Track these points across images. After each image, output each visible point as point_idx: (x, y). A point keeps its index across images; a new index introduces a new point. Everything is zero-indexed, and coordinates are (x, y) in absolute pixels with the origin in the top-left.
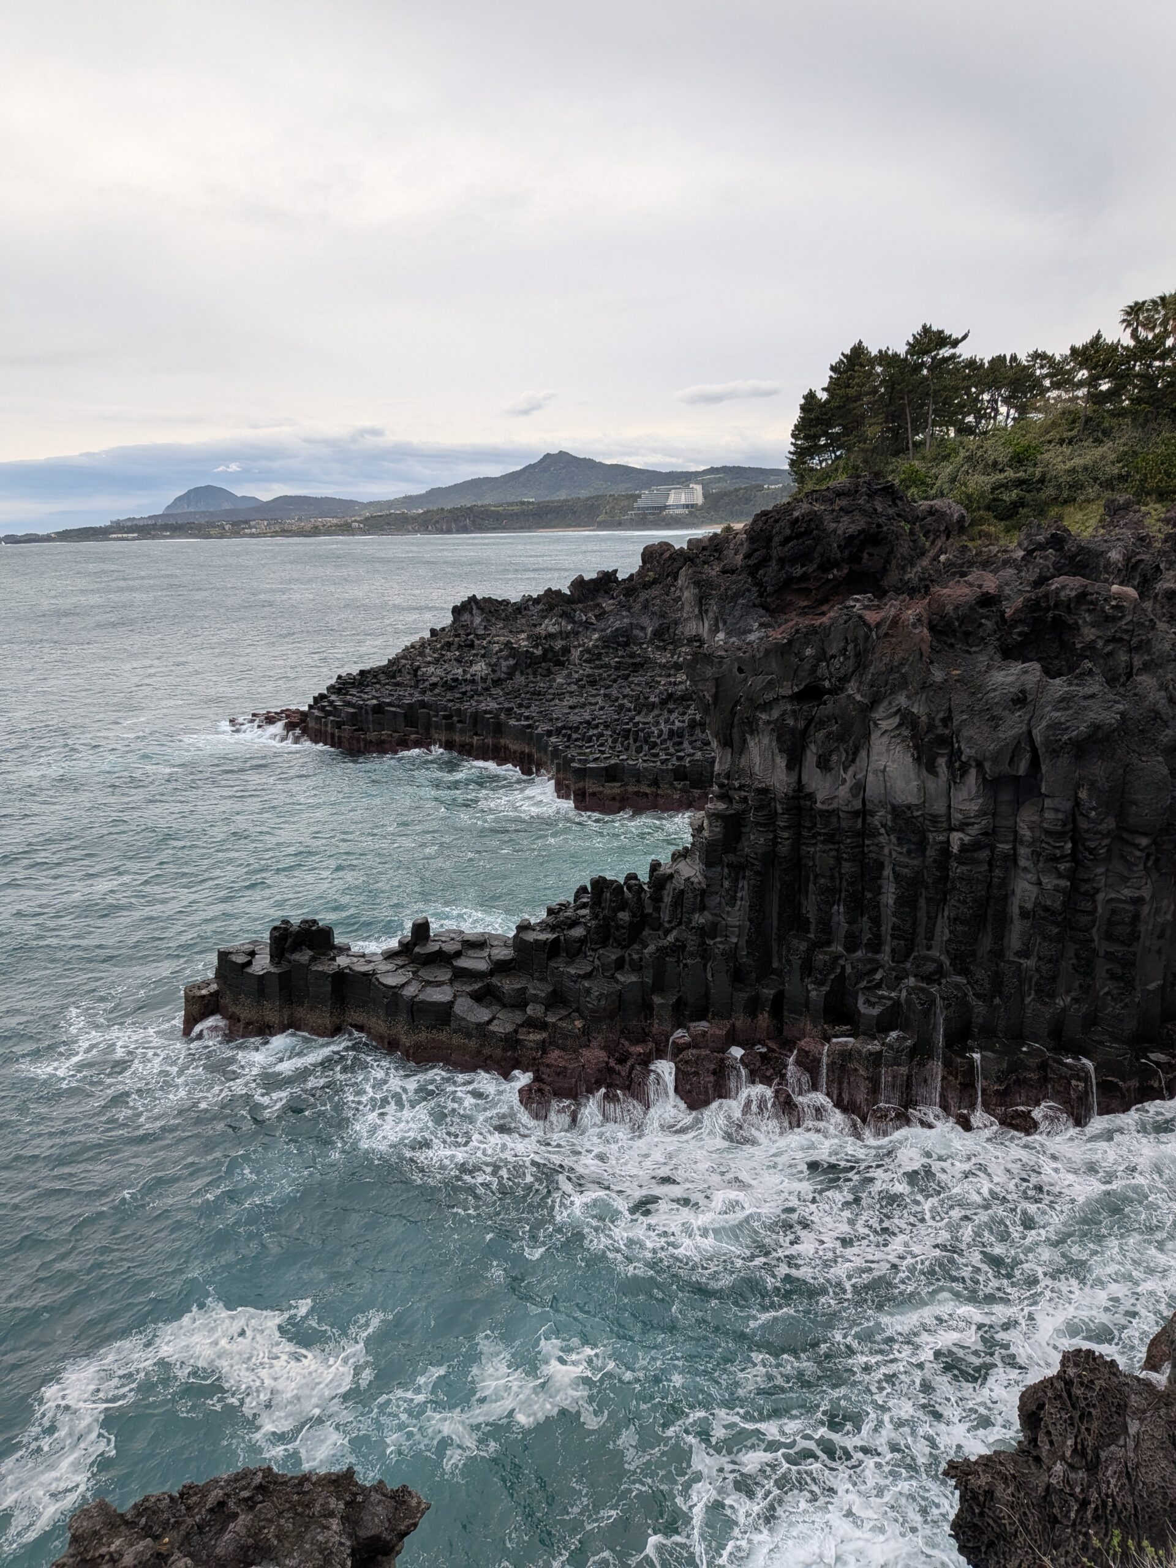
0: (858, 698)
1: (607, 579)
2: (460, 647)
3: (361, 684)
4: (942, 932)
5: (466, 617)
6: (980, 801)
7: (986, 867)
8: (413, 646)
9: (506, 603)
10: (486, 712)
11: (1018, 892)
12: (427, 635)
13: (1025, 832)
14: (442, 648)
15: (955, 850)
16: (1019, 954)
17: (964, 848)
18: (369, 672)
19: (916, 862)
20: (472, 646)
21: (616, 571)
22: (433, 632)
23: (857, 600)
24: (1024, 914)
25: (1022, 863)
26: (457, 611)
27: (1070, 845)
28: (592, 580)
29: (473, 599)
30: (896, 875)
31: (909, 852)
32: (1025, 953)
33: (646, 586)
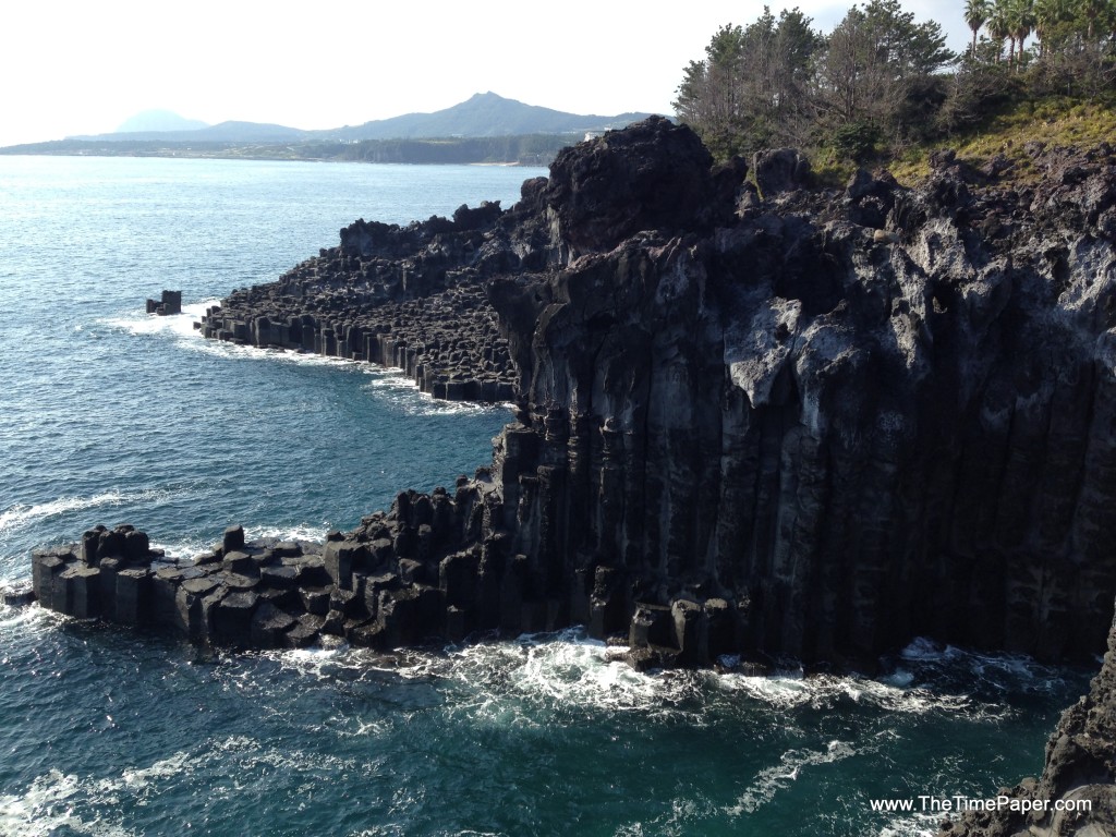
0: (643, 328)
1: (491, 209)
2: (346, 268)
3: (252, 299)
4: (715, 550)
5: (353, 239)
6: (748, 428)
7: (751, 490)
8: (303, 265)
9: (395, 227)
10: (366, 329)
11: (781, 514)
12: (317, 255)
13: (787, 459)
14: (329, 268)
15: (725, 473)
16: (780, 571)
17: (732, 471)
18: (263, 287)
19: (691, 483)
20: (356, 266)
21: (498, 203)
22: (323, 252)
23: (644, 236)
24: (785, 535)
25: (784, 486)
26: (344, 233)
27: (824, 471)
28: (475, 210)
29: (360, 223)
30: (673, 495)
31: (685, 473)
32: (787, 571)
33: (523, 218)
